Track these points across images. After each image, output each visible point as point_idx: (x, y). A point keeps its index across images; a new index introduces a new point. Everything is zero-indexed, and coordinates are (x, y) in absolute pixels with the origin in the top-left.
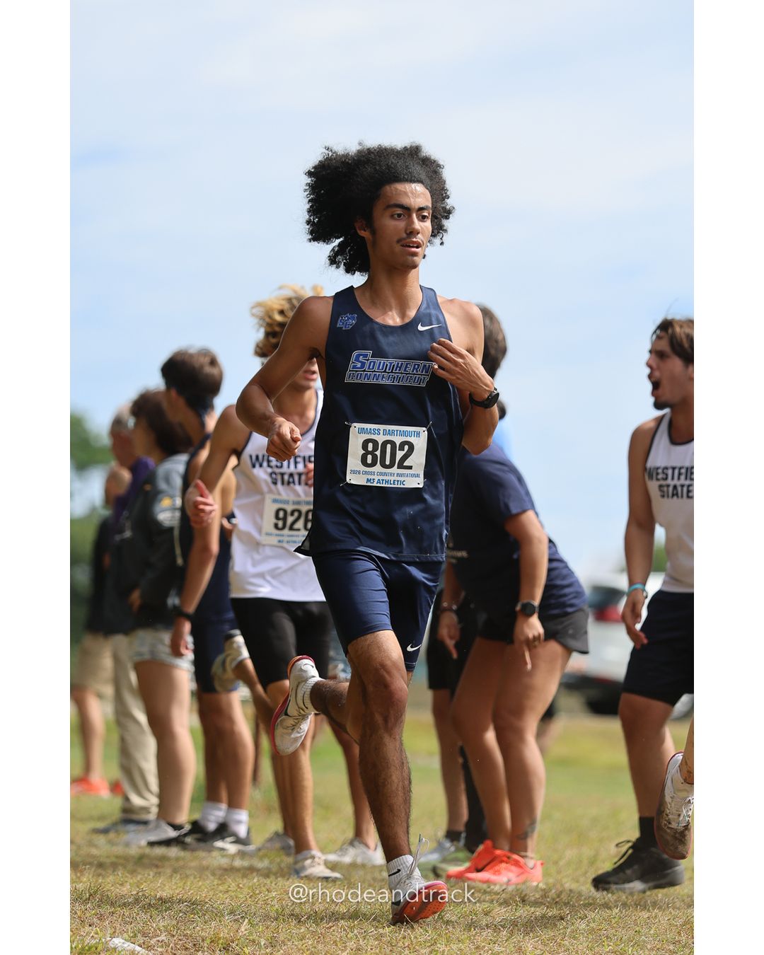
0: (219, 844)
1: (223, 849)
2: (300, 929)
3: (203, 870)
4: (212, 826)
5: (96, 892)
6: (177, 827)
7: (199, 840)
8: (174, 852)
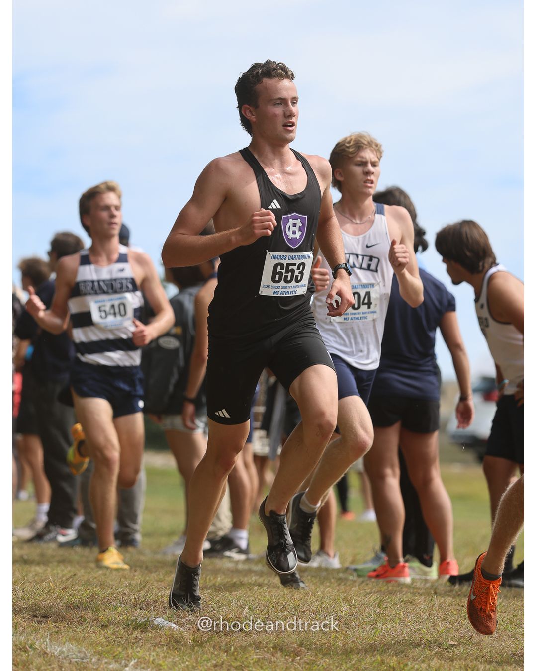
1: (230, 557)
2: (284, 613)
3: (216, 571)
5: (144, 587)
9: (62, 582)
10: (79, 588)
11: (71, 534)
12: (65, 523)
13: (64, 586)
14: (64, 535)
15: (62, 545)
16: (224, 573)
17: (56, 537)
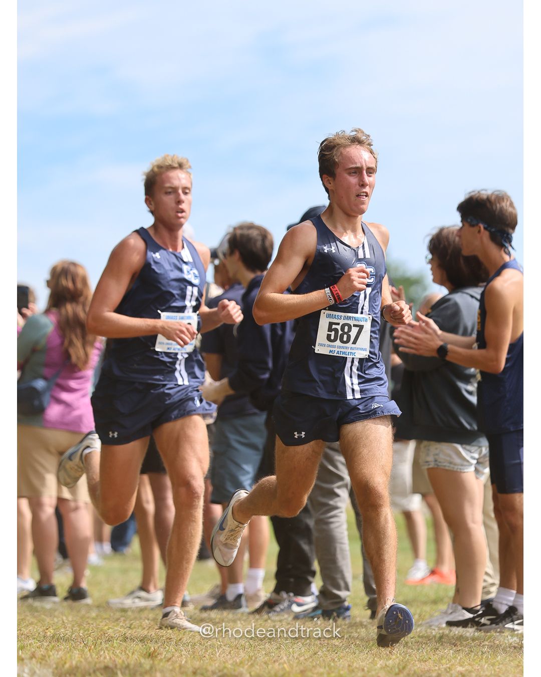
0: (510, 625)
1: (513, 630)
3: (495, 648)
4: (503, 609)
5: (404, 668)
6: (470, 610)
7: (493, 622)
8: (470, 631)
9: (299, 663)
10: (322, 670)
11: (309, 602)
12: (301, 589)
13: (302, 668)
14: (299, 605)
15: (297, 617)
16: (504, 650)
17: (290, 606)
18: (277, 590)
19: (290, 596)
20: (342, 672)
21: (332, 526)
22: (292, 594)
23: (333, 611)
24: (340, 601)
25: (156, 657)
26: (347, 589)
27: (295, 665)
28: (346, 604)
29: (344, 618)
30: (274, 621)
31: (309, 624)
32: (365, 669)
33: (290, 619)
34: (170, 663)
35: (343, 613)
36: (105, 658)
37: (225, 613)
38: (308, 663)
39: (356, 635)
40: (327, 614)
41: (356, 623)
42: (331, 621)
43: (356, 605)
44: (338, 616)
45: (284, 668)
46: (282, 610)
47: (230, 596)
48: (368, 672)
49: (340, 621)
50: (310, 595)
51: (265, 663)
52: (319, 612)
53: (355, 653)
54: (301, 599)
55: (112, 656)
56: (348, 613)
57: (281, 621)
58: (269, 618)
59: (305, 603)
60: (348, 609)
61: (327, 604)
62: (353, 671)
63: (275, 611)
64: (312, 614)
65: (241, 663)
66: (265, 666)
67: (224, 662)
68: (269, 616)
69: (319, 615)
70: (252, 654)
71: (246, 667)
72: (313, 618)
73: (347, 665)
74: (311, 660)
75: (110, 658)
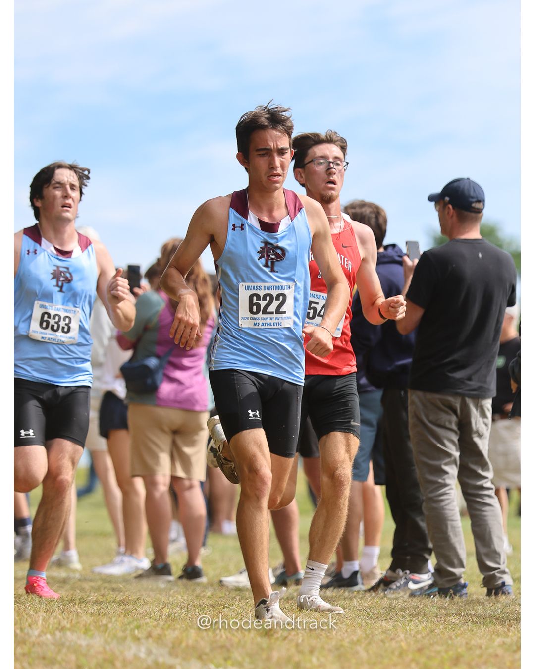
9: (417, 641)
10: (438, 648)
11: (426, 579)
12: (418, 567)
13: (419, 646)
14: (416, 582)
15: (413, 594)
17: (406, 584)
18: (393, 568)
19: (406, 573)
20: (459, 650)
21: (443, 504)
22: (408, 572)
23: (450, 588)
24: (455, 578)
25: (272, 635)
26: (462, 566)
27: (412, 643)
28: (462, 581)
29: (461, 596)
30: (389, 599)
31: (426, 601)
32: (484, 647)
33: (406, 596)
34: (286, 641)
35: (459, 591)
36: (221, 637)
37: (341, 591)
38: (426, 641)
39: (473, 612)
40: (443, 592)
41: (472, 600)
42: (448, 597)
43: (473, 582)
44: (455, 594)
45: (401, 647)
46: (398, 588)
47: (346, 575)
48: (487, 649)
49: (456, 598)
50: (427, 573)
51: (382, 641)
52: (436, 589)
53: (472, 631)
54: (417, 577)
55: (229, 635)
56: (465, 591)
57: (397, 599)
58: (385, 596)
59: (421, 580)
60: (464, 586)
61: (442, 582)
62: (470, 649)
63: (390, 589)
64: (429, 592)
65: (358, 641)
66: (381, 644)
67: (341, 641)
68: (385, 594)
69: (435, 592)
70: (368, 632)
71: (363, 645)
72: (429, 595)
73: (464, 642)
74: (428, 638)
75: (227, 638)
